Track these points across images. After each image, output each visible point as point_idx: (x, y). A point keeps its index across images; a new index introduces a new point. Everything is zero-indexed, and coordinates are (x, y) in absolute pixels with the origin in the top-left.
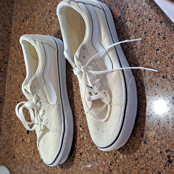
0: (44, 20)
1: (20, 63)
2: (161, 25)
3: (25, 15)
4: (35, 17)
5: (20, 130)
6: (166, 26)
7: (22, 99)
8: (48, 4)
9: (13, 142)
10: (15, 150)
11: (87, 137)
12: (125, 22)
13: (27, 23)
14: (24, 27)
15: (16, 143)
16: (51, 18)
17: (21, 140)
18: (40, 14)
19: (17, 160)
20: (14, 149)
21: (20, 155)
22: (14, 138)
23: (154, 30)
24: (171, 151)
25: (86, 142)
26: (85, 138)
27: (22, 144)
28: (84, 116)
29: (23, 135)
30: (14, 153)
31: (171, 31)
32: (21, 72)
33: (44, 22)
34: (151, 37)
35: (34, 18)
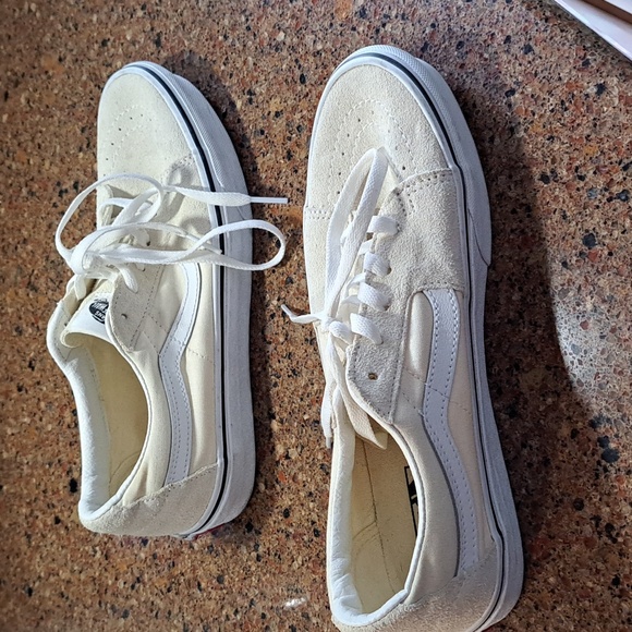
0: (84, 78)
1: (12, 248)
2: (511, 10)
3: (9, 73)
4: (50, 73)
5: (42, 487)
6: (529, 8)
7: (34, 374)
8: (95, 18)
9: (16, 538)
10: (29, 566)
11: (303, 447)
12: (384, 25)
13: (23, 101)
14: (12, 114)
15: (29, 537)
16: (110, 65)
17: (50, 521)
18: (68, 58)
19: (42, 599)
20: (26, 562)
21: (52, 579)
22: (21, 520)
23: (487, 29)
24: (608, 420)
25: (299, 464)
26: (294, 454)
27: (54, 537)
28: (278, 378)
29: (55, 502)
30: (26, 577)
31: (547, 20)
32: (19, 278)
33: (85, 85)
34: (481, 55)
35: (44, 77)
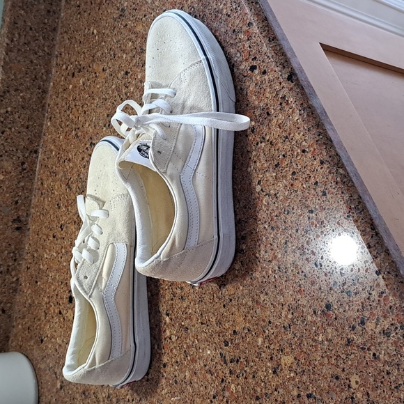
0: (114, 87)
1: (63, 160)
2: (321, 168)
3: (77, 63)
4: (97, 74)
5: (56, 292)
6: (330, 172)
7: (62, 232)
8: (124, 56)
9: (40, 311)
10: (44, 328)
11: (178, 338)
12: (261, 143)
13: (81, 82)
14: (75, 87)
15: (46, 314)
16: (128, 87)
17: (57, 311)
18: (108, 71)
19: (47, 347)
20: (43, 326)
21: (53, 340)
22: (44, 303)
23: (308, 172)
24: (315, 398)
25: (175, 345)
26: (174, 338)
27: (57, 320)
28: (175, 296)
29: (61, 303)
30: (41, 333)
31: (337, 183)
32: (63, 178)
33: (113, 91)
34: (302, 185)
35: (94, 75)
